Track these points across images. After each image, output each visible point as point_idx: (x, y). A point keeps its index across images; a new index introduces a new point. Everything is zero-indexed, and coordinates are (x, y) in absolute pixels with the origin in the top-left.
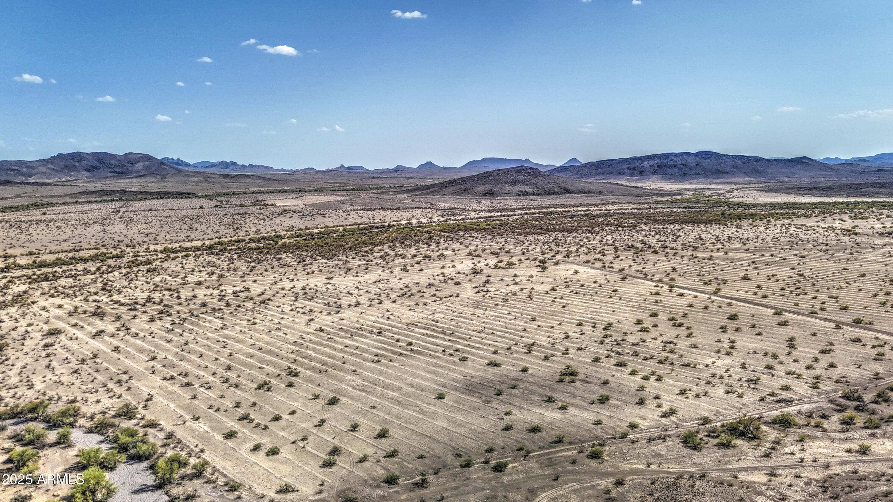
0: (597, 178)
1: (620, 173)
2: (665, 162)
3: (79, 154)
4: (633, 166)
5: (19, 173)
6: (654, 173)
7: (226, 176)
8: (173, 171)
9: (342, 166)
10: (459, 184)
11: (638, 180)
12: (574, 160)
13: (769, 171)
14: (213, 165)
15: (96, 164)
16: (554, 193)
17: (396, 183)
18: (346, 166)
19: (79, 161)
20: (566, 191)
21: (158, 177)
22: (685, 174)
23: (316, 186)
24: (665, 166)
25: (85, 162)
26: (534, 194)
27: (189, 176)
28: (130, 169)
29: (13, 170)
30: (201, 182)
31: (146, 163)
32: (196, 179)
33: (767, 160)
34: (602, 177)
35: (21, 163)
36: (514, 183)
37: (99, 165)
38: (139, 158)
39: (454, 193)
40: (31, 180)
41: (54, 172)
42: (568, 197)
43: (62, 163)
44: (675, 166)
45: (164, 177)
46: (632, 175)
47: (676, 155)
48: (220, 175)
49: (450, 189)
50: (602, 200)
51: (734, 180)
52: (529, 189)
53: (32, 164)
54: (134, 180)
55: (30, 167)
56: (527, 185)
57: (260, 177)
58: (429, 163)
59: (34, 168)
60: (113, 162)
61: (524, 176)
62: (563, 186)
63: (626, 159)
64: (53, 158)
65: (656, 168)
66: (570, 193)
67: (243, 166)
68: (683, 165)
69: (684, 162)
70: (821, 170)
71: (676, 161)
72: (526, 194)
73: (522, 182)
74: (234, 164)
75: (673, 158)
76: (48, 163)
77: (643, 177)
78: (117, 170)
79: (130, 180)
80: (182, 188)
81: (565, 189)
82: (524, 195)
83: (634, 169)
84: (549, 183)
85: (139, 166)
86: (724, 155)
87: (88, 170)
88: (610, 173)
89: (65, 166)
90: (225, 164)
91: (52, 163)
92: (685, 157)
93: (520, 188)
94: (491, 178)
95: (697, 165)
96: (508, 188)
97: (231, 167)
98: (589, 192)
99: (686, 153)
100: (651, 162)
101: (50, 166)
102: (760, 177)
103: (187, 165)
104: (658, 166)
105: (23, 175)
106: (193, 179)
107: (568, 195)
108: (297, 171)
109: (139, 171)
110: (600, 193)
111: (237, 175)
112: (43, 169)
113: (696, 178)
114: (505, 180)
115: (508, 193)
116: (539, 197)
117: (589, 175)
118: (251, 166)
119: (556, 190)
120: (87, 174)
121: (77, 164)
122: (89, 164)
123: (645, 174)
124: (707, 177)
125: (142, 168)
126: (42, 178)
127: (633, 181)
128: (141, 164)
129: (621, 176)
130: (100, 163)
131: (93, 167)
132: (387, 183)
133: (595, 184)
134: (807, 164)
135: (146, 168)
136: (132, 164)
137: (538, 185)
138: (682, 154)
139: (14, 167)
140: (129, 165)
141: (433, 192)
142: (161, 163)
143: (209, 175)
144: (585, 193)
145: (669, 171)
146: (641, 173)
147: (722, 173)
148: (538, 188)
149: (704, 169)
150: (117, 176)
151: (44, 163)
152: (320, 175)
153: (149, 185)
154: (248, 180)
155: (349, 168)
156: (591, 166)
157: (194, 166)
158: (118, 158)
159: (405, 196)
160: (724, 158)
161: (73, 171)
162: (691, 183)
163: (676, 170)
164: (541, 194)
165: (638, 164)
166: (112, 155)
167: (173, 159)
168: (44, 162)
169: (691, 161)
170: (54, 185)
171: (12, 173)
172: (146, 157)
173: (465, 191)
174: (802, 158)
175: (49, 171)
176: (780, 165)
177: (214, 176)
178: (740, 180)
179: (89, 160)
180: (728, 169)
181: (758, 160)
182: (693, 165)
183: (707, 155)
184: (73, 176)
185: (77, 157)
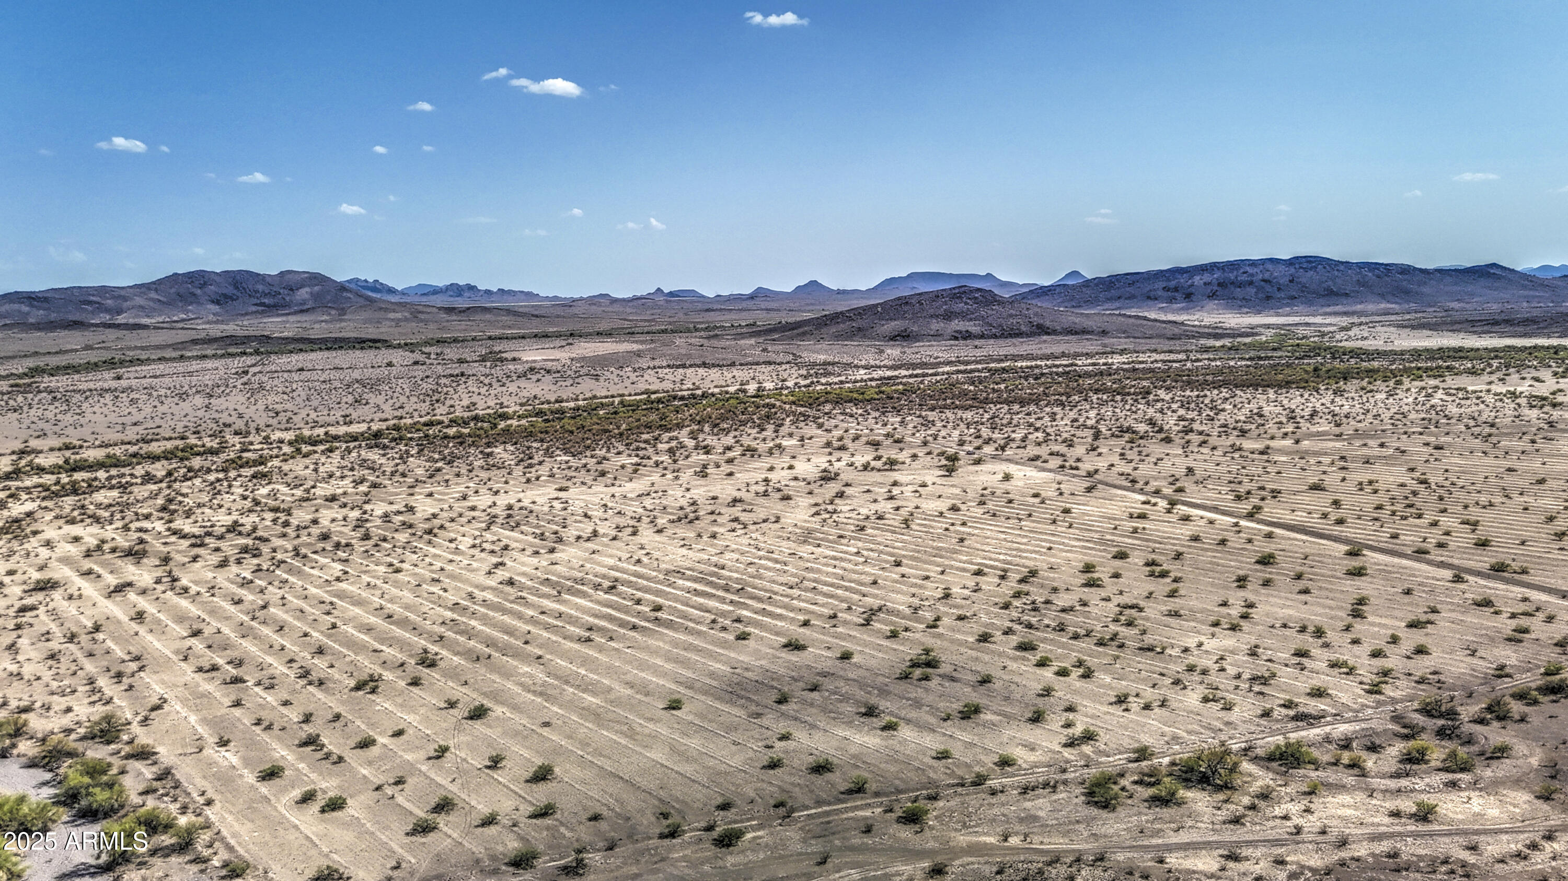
0: (1106, 306)
1: (1151, 298)
2: (1232, 276)
3: (202, 274)
4: (1173, 284)
5: (100, 308)
6: (1212, 296)
7: (450, 310)
8: (362, 301)
9: (659, 289)
10: (850, 319)
11: (1182, 309)
12: (1075, 274)
13: (1426, 290)
14: (436, 291)
15: (230, 290)
16: (1020, 334)
17: (744, 319)
18: (666, 291)
19: (203, 286)
20: (1041, 330)
21: (333, 312)
22: (1268, 298)
23: (604, 326)
24: (1233, 283)
25: (213, 288)
26: (982, 336)
27: (386, 310)
28: (287, 299)
29: (90, 303)
30: (406, 320)
31: (316, 288)
32: (399, 315)
33: (1421, 270)
34: (1117, 304)
35: (103, 290)
36: (948, 316)
37: (235, 292)
38: (302, 280)
39: (838, 337)
40: (121, 319)
41: (156, 306)
42: (1045, 341)
43: (173, 290)
44: (1251, 283)
45: (343, 312)
46: (1171, 300)
47: (1253, 263)
48: (440, 309)
49: (833, 329)
50: (1105, 346)
51: (1359, 307)
52: (973, 328)
53: (123, 293)
54: (292, 318)
55: (119, 297)
56: (971, 320)
57: (509, 311)
58: (814, 283)
59: (125, 299)
60: (260, 287)
61: (966, 303)
62: (1036, 320)
63: (1162, 271)
64: (160, 281)
65: (1215, 288)
66: (1048, 334)
67: (488, 292)
68: (1264, 280)
69: (1267, 275)
70: (1524, 287)
71: (1252, 275)
72: (967, 336)
73: (963, 315)
74: (471, 288)
75: (1248, 269)
76: (149, 289)
77: (1191, 305)
78: (266, 301)
79: (284, 318)
80: (371, 332)
81: (1039, 326)
82: (965, 339)
83: (1176, 289)
84: (1011, 316)
85: (304, 293)
86: (1342, 263)
87: (217, 302)
88: (1131, 297)
89: (178, 294)
90: (456, 290)
91: (156, 290)
92: (1269, 266)
93: (958, 325)
94: (906, 308)
95: (1291, 281)
96: (935, 325)
97: (466, 294)
98: (1084, 332)
99: (1272, 260)
100: (1207, 277)
101: (153, 295)
102: (1408, 302)
103: (391, 291)
104: (1219, 285)
105: (108, 310)
106: (392, 315)
107: (1045, 337)
108: (581, 299)
109: (304, 303)
110: (1104, 333)
111: (469, 309)
112: (139, 301)
113: (1288, 305)
114: (932, 311)
115: (937, 336)
116: (992, 341)
117: (1091, 302)
118: (501, 291)
119: (1023, 328)
120: (215, 308)
121: (199, 292)
122: (220, 291)
123: (1194, 298)
124: (1310, 303)
125: (307, 296)
126: (137, 316)
127: (1174, 312)
128: (307, 289)
129: (1150, 303)
130: (237, 288)
131: (225, 296)
132: (725, 319)
133: (1096, 318)
134: (1499, 277)
135: (316, 297)
136: (292, 290)
137: (990, 320)
138: (1263, 261)
139: (92, 298)
140: (286, 292)
141: (804, 334)
142: (342, 288)
143: (420, 308)
144: (1076, 333)
145: (1238, 292)
146: (1188, 296)
147: (1337, 294)
148: (991, 325)
149: (1304, 288)
150: (263, 312)
151: (143, 290)
152: (617, 307)
153: (317, 326)
154: (488, 316)
155: (671, 294)
156: (1097, 285)
157: (403, 293)
158: (269, 280)
159: (752, 341)
160: (1342, 268)
161: (191, 303)
162: (1278, 315)
163: (1252, 291)
164: (995, 337)
165: (1182, 280)
166: (258, 275)
167: (366, 281)
168: (143, 288)
169: (1279, 273)
170: (155, 328)
171: (89, 308)
172: (316, 279)
173: (860, 333)
174: (1487, 266)
175: (151, 304)
176: (1448, 279)
177: (428, 310)
178: (1371, 307)
179: (218, 285)
180: (1349, 288)
181: (1406, 270)
182: (1284, 281)
183: (1310, 262)
184: (191, 311)
185: (199, 279)
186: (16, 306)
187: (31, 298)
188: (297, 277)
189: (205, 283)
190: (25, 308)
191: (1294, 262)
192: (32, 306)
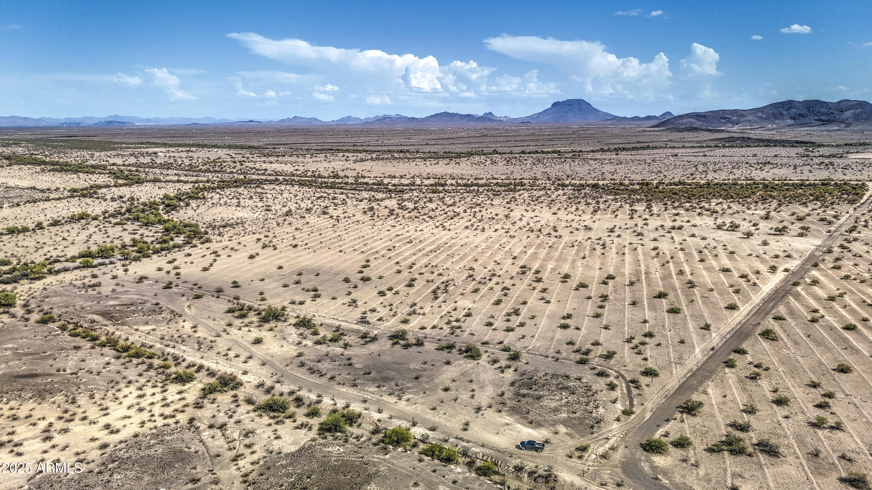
3: (790, 102)
5: (730, 121)
15: (804, 111)
19: (788, 109)
25: (794, 110)
28: (837, 117)
29: (726, 118)
31: (858, 111)
35: (735, 112)
37: (807, 112)
38: (852, 105)
41: (758, 120)
43: (772, 112)
53: (744, 113)
59: (743, 116)
60: (823, 110)
64: (766, 107)
78: (823, 118)
85: (849, 113)
87: (794, 119)
89: (773, 114)
91: (762, 111)
101: (760, 114)
105: (732, 123)
112: (750, 117)
120: (790, 122)
121: (785, 112)
122: (797, 112)
128: (852, 111)
130: (809, 110)
131: (801, 115)
136: (842, 111)
139: (727, 116)
140: (837, 113)
158: (830, 106)
161: (778, 119)
166: (825, 102)
168: (755, 110)
171: (724, 121)
175: (756, 119)
179: (798, 108)
184: (776, 124)
185: (789, 105)
186: (690, 120)
187: (698, 116)
188: (849, 104)
189: (791, 108)
190: (694, 121)
192: (697, 119)
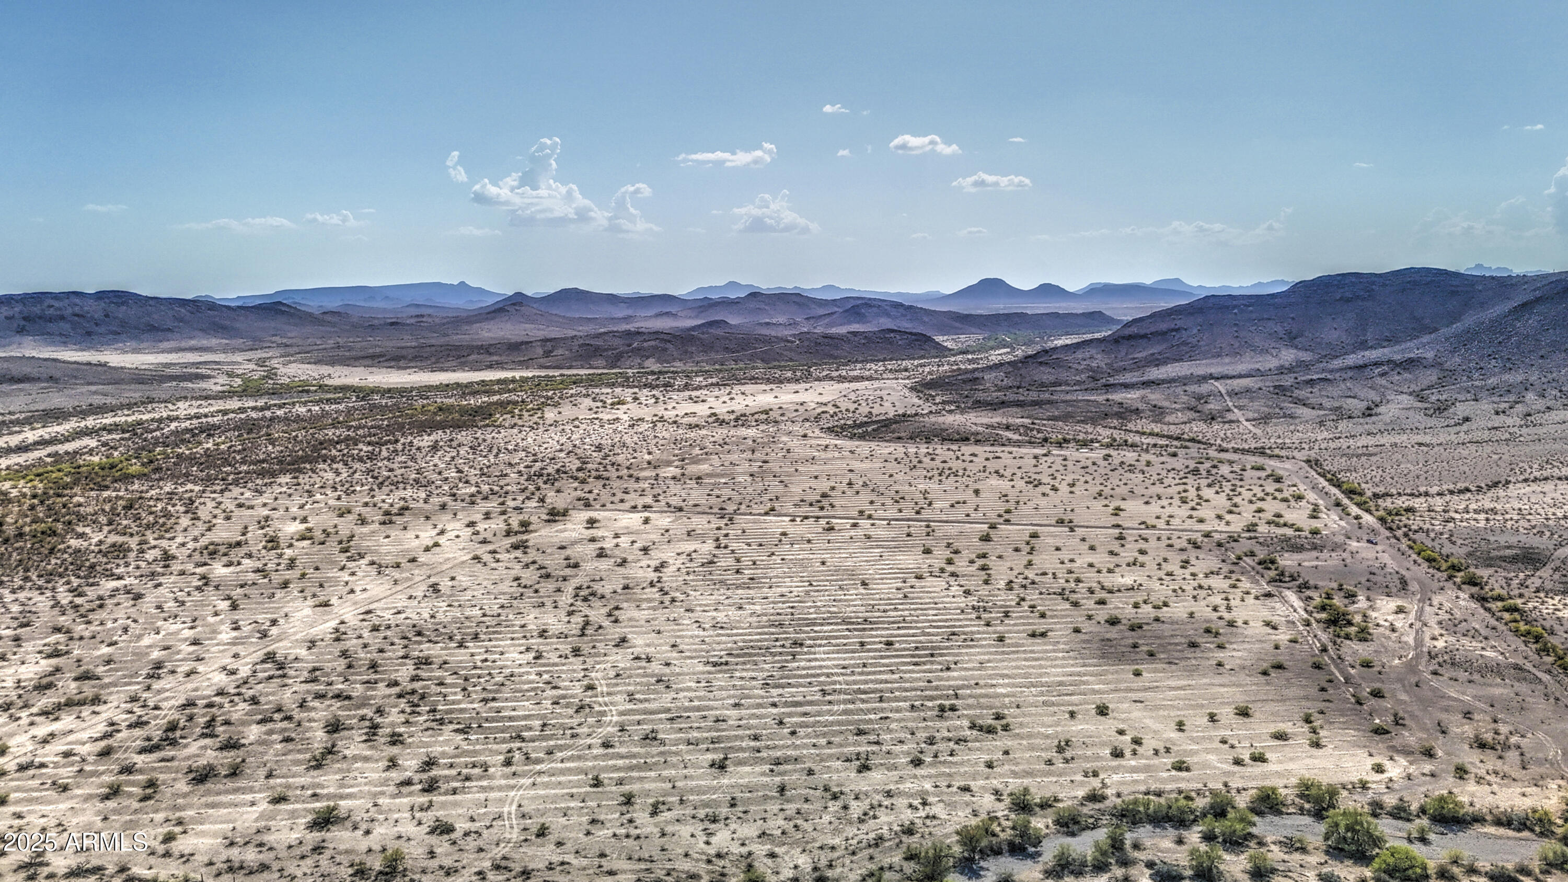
2: (37, 310)
6: (21, 331)
22: (89, 334)
24: (40, 318)
44: (62, 318)
47: (56, 296)
51: (193, 343)
65: (22, 323)
68: (77, 315)
69: (77, 309)
71: (60, 309)
75: (52, 302)
92: (75, 300)
95: (107, 316)
99: (76, 293)
104: (24, 319)
113: (114, 340)
138: (68, 294)
145: (51, 327)
149: (124, 324)
160: (151, 302)
163: (67, 326)
169: (92, 308)
176: (251, 316)
178: (205, 343)
180: (170, 324)
181: (212, 306)
182: (99, 315)
183: (119, 297)
191: (101, 295)
